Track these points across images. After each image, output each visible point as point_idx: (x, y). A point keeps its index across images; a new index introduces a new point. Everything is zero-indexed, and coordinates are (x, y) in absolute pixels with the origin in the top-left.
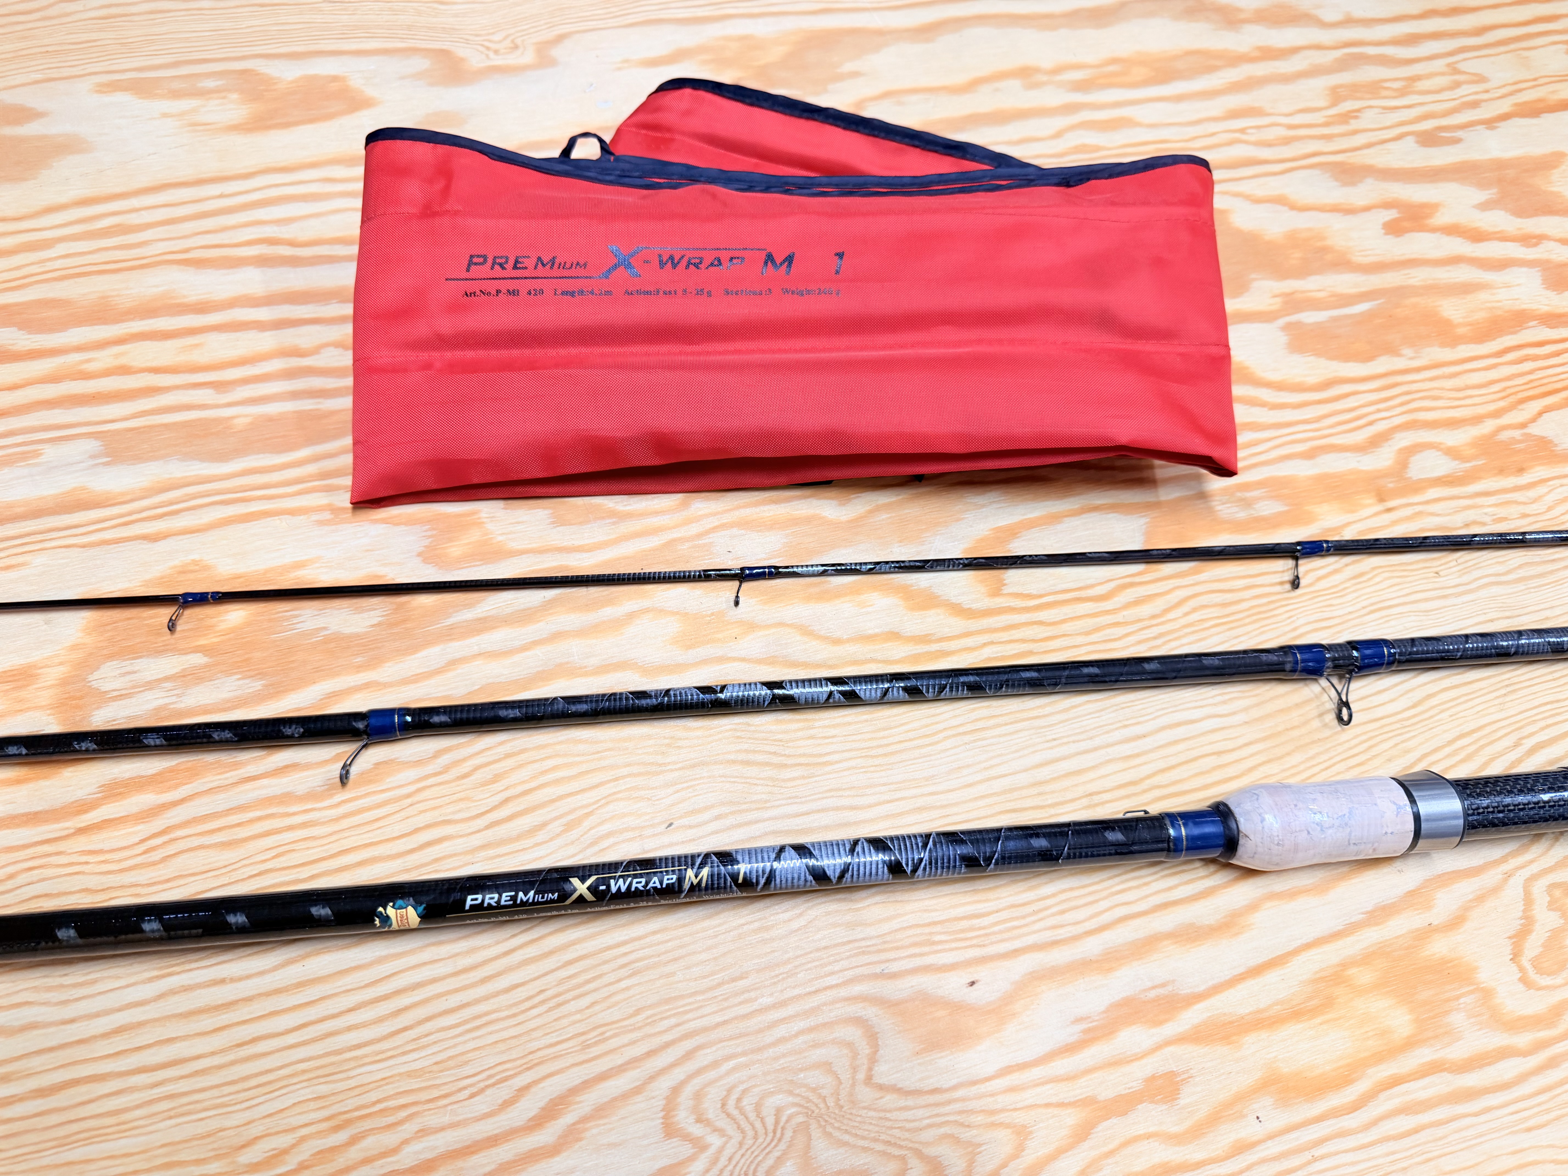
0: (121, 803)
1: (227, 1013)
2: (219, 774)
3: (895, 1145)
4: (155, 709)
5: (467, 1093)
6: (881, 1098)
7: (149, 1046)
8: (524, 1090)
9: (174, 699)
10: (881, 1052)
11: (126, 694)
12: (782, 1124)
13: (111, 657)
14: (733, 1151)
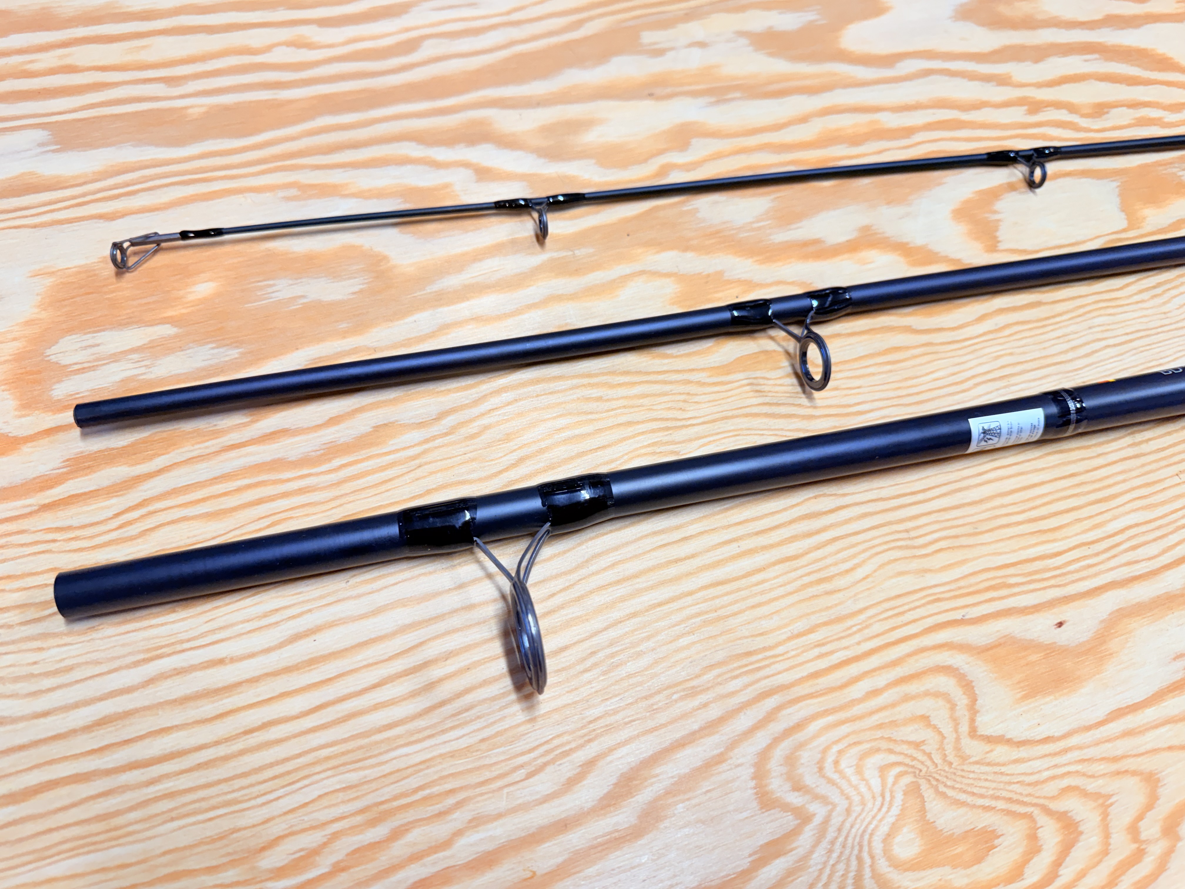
0: (90, 477)
1: (230, 696)
2: (199, 443)
3: (1018, 802)
4: (122, 381)
5: (522, 772)
6: (991, 751)
7: (141, 738)
8: (590, 764)
9: (143, 370)
10: (980, 702)
11: (89, 367)
12: (889, 785)
13: (70, 331)
14: (841, 819)
